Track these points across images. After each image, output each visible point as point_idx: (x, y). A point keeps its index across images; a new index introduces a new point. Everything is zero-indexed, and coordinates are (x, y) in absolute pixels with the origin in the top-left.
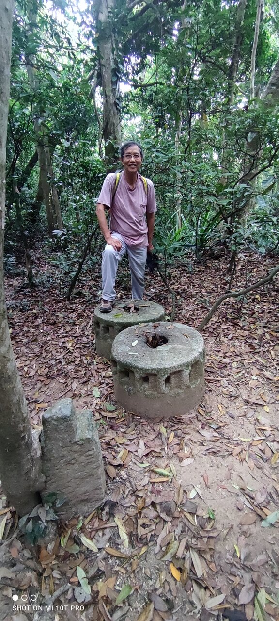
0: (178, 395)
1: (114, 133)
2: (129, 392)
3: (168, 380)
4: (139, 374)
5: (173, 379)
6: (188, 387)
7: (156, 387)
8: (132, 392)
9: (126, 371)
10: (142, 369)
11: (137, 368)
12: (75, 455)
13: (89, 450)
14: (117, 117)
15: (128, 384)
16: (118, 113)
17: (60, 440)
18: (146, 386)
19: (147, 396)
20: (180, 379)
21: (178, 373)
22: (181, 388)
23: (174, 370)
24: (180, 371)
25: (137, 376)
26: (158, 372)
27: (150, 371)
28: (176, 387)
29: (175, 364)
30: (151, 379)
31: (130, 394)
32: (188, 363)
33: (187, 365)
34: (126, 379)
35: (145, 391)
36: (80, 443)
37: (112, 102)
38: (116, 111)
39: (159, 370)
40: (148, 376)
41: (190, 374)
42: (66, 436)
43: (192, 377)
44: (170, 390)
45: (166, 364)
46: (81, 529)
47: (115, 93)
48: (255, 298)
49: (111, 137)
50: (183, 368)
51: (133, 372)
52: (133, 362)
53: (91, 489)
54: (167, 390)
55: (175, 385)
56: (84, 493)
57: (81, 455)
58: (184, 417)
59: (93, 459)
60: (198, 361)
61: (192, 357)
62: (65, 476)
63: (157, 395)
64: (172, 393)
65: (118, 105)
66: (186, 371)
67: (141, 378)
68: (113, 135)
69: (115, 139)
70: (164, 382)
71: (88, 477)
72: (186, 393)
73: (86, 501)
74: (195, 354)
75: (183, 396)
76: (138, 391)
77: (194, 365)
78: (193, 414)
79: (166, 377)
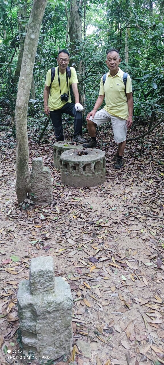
0: (89, 176)
1: (77, 32)
2: (67, 174)
3: (84, 168)
4: (71, 164)
5: (87, 169)
6: (94, 173)
7: (78, 172)
8: (68, 175)
9: (66, 164)
10: (73, 162)
11: (71, 161)
12: (42, 178)
13: (47, 177)
14: (79, 21)
15: (66, 171)
16: (80, 18)
17: (38, 170)
18: (75, 171)
19: (74, 176)
20: (90, 168)
21: (89, 165)
22: (90, 173)
23: (87, 163)
25: (70, 165)
26: (80, 163)
27: (76, 163)
29: (87, 160)
30: (77, 168)
31: (67, 176)
32: (94, 161)
33: (93, 162)
34: (66, 169)
35: (74, 173)
36: (44, 172)
37: (76, 10)
38: (79, 17)
39: (80, 162)
40: (76, 166)
41: (95, 166)
42: (40, 169)
43: (97, 170)
44: (85, 173)
45: (84, 160)
46: (43, 208)
47: (79, 4)
48: (156, 147)
49: (74, 36)
50: (91, 163)
51: (69, 164)
52: (69, 159)
53: (47, 195)
54: (83, 173)
55: (88, 172)
56: (45, 197)
57: (44, 178)
58: (92, 188)
59: (48, 181)
60: (99, 162)
61: (96, 159)
62: (38, 186)
63: (79, 175)
64: (86, 175)
65: (81, 12)
66: (93, 165)
67: (72, 166)
68: (76, 34)
69: (77, 37)
70: (82, 168)
71: (46, 189)
72: (93, 176)
73: (45, 201)
74: (98, 158)
75: (91, 177)
76: (71, 173)
77: (97, 163)
78: (96, 187)
79: (83, 166)
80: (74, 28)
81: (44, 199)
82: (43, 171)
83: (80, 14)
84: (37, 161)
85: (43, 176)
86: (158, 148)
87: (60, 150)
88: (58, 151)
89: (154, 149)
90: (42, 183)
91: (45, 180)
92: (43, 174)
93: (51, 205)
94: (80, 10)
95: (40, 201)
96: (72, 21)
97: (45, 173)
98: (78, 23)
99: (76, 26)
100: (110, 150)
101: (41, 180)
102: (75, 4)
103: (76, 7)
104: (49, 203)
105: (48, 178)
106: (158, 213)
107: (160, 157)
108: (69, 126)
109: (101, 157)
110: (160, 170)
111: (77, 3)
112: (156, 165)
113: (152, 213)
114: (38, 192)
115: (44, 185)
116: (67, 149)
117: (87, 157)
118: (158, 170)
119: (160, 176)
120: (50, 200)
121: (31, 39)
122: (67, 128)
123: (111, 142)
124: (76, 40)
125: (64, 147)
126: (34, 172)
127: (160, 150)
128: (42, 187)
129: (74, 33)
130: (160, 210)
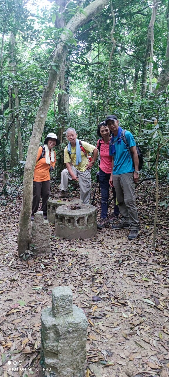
0: (83, 228)
2: (62, 227)
3: (78, 221)
5: (80, 221)
6: (87, 225)
7: (73, 225)
8: (63, 227)
9: (61, 218)
10: (68, 215)
11: (66, 215)
15: (62, 224)
17: (39, 223)
18: (70, 224)
19: (69, 229)
20: (83, 221)
22: (84, 226)
23: (81, 216)
24: (83, 218)
25: (66, 218)
27: (71, 216)
28: (82, 225)
29: (81, 214)
30: (71, 221)
31: (62, 229)
32: (87, 214)
33: (87, 215)
34: (61, 222)
35: (69, 226)
37: (64, 88)
38: (67, 93)
39: (74, 216)
40: (71, 219)
41: (88, 219)
42: (41, 221)
43: (89, 222)
44: (79, 226)
45: (78, 214)
46: (42, 259)
47: (66, 84)
48: (139, 203)
49: (62, 108)
50: (85, 216)
51: (64, 218)
52: (64, 213)
53: (46, 246)
54: (78, 225)
55: (81, 224)
56: (44, 248)
57: (44, 230)
58: (85, 239)
59: (48, 233)
60: (92, 215)
61: (89, 212)
62: (38, 238)
63: (73, 228)
64: (80, 227)
65: (68, 90)
66: (86, 218)
67: (68, 219)
68: (64, 106)
69: (65, 109)
70: (76, 221)
71: (46, 240)
72: (86, 228)
73: (44, 252)
74: (91, 212)
75: (85, 229)
76: (66, 226)
77: (90, 216)
78: (89, 239)
79: (77, 219)
80: (62, 102)
81: (43, 249)
82: (44, 223)
83: (67, 91)
84: (39, 215)
85: (43, 228)
86: (141, 204)
87: (54, 206)
88: (52, 207)
89: (138, 204)
90: (42, 234)
91: (45, 232)
92: (43, 226)
93: (50, 255)
94: (67, 88)
95: (39, 252)
96: (60, 97)
97: (45, 225)
98: (66, 98)
99: (64, 100)
100: (98, 206)
101: (42, 232)
102: (63, 84)
103: (64, 86)
104: (48, 254)
105: (48, 230)
106: (147, 260)
107: (144, 212)
108: (57, 184)
109: (93, 211)
110: (145, 223)
111: (64, 83)
112: (141, 219)
113: (142, 260)
114: (38, 243)
115: (44, 236)
116: (61, 205)
117: (81, 211)
118: (143, 223)
119: (145, 228)
120: (48, 251)
121: (41, 118)
122: (55, 186)
123: (98, 199)
124: (63, 111)
125: (58, 203)
126: (35, 225)
127: (144, 206)
128: (42, 238)
129: (62, 106)
130: (149, 257)
